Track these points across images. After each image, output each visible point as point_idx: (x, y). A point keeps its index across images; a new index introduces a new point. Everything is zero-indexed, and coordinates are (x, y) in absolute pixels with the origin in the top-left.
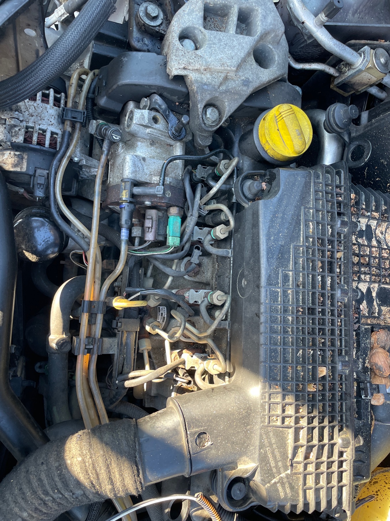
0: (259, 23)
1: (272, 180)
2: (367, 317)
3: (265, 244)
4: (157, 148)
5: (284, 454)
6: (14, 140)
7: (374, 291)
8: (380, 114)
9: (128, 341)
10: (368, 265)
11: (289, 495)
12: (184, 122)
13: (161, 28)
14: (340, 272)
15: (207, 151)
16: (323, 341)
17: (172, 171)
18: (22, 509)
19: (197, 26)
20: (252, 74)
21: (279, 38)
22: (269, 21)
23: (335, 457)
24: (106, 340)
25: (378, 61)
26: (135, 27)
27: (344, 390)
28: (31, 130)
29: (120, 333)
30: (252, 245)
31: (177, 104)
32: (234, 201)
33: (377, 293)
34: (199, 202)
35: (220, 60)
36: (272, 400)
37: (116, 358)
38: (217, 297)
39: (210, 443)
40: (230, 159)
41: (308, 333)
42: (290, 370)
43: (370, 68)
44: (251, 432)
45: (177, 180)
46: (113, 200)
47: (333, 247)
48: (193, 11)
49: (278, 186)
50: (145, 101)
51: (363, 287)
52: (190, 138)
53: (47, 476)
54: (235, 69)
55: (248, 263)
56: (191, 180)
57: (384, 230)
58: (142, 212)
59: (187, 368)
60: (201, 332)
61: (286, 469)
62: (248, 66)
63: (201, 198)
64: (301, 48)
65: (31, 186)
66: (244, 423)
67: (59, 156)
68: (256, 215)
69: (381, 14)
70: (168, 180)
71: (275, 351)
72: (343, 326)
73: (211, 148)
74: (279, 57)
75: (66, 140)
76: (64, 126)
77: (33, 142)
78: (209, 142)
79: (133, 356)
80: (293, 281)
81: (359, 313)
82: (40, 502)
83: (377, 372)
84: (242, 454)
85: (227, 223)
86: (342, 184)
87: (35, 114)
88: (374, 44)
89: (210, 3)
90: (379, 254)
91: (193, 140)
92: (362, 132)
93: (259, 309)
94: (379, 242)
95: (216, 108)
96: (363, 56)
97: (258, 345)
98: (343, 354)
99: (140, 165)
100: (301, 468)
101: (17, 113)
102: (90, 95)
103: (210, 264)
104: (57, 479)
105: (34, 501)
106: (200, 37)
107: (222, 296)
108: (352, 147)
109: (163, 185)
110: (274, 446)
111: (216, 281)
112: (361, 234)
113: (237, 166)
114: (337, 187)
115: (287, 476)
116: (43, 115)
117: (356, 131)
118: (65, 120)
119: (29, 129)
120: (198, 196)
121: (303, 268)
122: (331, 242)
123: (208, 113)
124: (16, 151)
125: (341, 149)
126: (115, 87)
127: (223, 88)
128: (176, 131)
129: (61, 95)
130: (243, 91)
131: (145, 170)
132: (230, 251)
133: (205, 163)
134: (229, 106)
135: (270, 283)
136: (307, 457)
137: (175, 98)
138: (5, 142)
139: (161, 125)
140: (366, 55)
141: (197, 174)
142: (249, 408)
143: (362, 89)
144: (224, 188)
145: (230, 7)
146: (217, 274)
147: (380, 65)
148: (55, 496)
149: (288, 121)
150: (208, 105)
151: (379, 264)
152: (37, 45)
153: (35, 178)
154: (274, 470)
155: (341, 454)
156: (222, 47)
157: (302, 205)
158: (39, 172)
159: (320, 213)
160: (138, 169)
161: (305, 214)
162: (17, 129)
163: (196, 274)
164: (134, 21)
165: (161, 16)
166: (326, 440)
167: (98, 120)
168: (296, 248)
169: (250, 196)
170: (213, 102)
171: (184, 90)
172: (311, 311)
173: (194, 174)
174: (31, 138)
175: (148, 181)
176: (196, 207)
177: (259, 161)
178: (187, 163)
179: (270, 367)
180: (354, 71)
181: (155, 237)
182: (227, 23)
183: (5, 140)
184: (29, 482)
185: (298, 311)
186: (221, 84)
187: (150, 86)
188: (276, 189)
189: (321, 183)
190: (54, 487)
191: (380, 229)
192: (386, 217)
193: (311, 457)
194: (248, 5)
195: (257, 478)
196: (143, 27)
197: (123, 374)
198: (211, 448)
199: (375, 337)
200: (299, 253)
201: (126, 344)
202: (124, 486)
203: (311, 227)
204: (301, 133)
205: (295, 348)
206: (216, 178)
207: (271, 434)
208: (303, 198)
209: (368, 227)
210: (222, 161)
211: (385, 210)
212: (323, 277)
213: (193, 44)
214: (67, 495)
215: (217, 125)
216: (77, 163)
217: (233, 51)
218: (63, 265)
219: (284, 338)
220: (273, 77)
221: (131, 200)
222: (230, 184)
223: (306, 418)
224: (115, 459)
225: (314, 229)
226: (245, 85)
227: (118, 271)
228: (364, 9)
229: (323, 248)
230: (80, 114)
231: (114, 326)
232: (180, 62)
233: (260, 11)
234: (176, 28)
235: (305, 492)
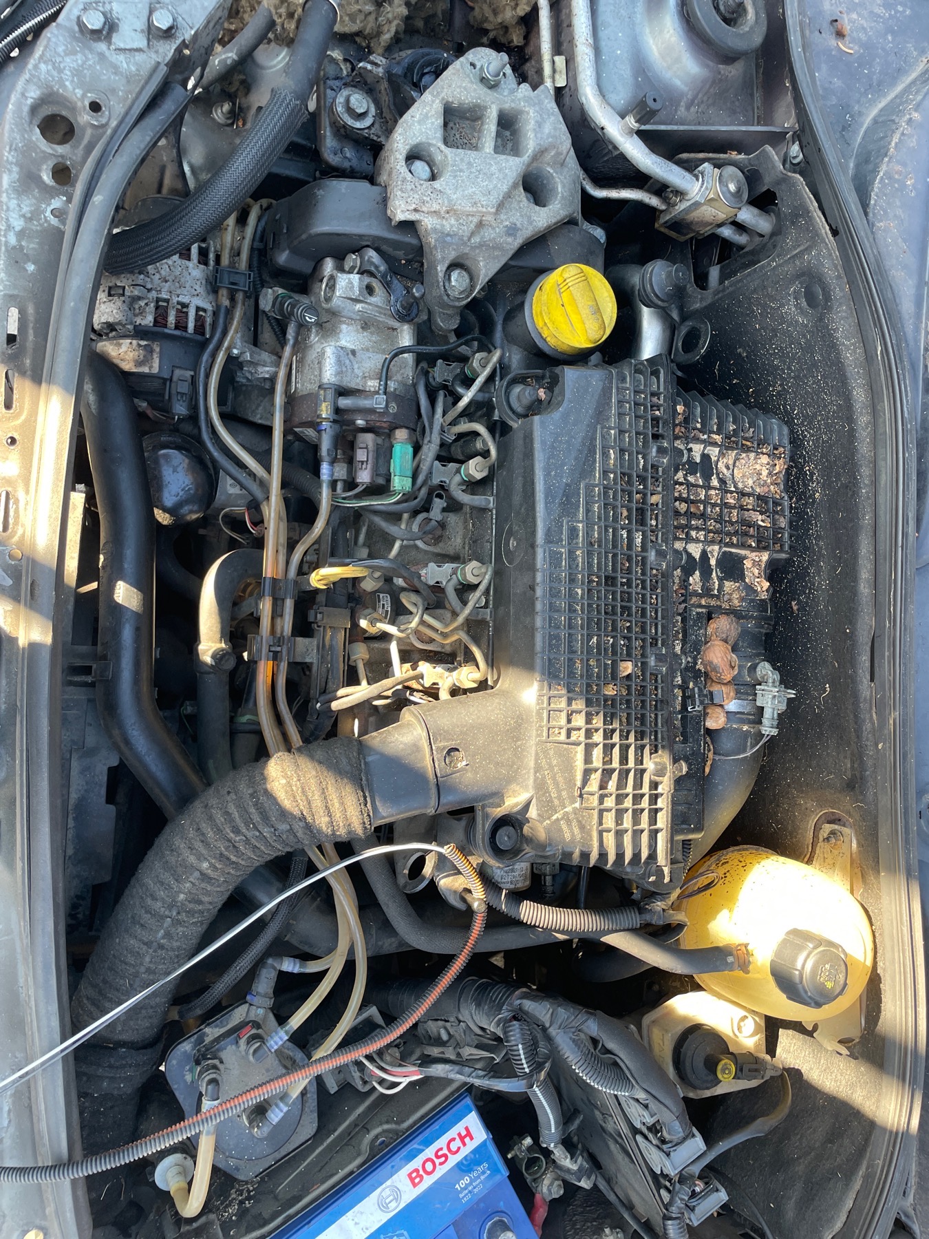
0: (531, 135)
1: (553, 384)
2: (701, 596)
3: (542, 482)
4: (372, 333)
5: (570, 780)
6: (138, 321)
7: (713, 556)
8: (738, 272)
9: (334, 643)
10: (703, 516)
11: (578, 837)
12: (417, 295)
13: (372, 132)
14: (657, 525)
15: (453, 338)
16: (628, 624)
17: (398, 372)
18: (200, 857)
19: (434, 142)
20: (521, 216)
21: (563, 157)
22: (547, 131)
23: (646, 789)
24: (300, 640)
25: (724, 189)
26: (328, 129)
27: (660, 696)
28: (165, 304)
29: (322, 629)
30: (524, 486)
31: (403, 262)
32: (496, 418)
33: (717, 560)
34: (441, 420)
35: (471, 196)
36: (552, 705)
37: (315, 669)
38: (473, 571)
39: (464, 763)
40: (490, 351)
41: (606, 613)
42: (578, 665)
43: (712, 200)
44: (523, 750)
45: (405, 385)
46: (305, 417)
47: (645, 487)
48: (426, 117)
49: (562, 393)
50: (352, 259)
51: (695, 550)
52: (424, 317)
53: (238, 806)
54: (493, 210)
55: (518, 513)
56: (427, 385)
57: (731, 462)
58: (350, 438)
59: (427, 685)
60: (447, 625)
61: (574, 802)
62: (515, 205)
63: (444, 414)
64: (605, 161)
65: (167, 397)
66: (513, 737)
67: (211, 347)
68: (528, 439)
69: (737, 103)
70: (392, 385)
71: (557, 637)
72: (659, 605)
73: (459, 333)
74: (564, 186)
75: (221, 320)
76: (217, 297)
77: (169, 325)
78: (454, 324)
79: (341, 667)
80: (583, 536)
81: (686, 588)
82: (227, 844)
83: (713, 675)
84: (510, 780)
85: (485, 454)
86: (662, 390)
87: (170, 279)
88: (719, 159)
89: (452, 103)
90: (721, 499)
91: (429, 319)
92: (709, 301)
93: (534, 577)
94: (722, 481)
95: (465, 270)
96: (701, 180)
97: (532, 631)
98: (660, 645)
99: (347, 362)
100: (594, 801)
101: (142, 276)
102: (257, 244)
103: (461, 524)
104: (252, 810)
105: (219, 844)
106: (438, 158)
107: (480, 568)
108: (683, 331)
109: (385, 393)
110: (556, 769)
111: (470, 549)
112: (692, 468)
113: (500, 361)
114: (653, 394)
115: (575, 811)
116: (183, 280)
117: (702, 300)
118: (219, 287)
119: (160, 303)
120: (439, 410)
121: (599, 518)
122: (642, 479)
123: (452, 279)
124: (142, 339)
125: (668, 333)
126: (304, 237)
127: (476, 240)
128: (404, 308)
129: (209, 244)
130: (507, 244)
131: (356, 370)
132: (491, 499)
133: (448, 357)
134: (485, 266)
135: (549, 540)
136: (603, 786)
137: (400, 254)
138: (124, 326)
139: (379, 298)
140: (706, 178)
141: (436, 375)
142: (520, 717)
143: (706, 231)
144: (480, 397)
145: (486, 108)
146: (471, 538)
147: (728, 195)
148: (249, 834)
149: (577, 291)
150: (454, 266)
151: (721, 515)
152: (165, 158)
153: (173, 385)
154: (556, 802)
155: (655, 785)
156: (472, 175)
157: (598, 423)
158: (178, 373)
159: (627, 435)
160: (344, 369)
161: (603, 436)
162: (142, 303)
163: (438, 540)
164: (327, 120)
165: (373, 110)
166: (631, 764)
167: (275, 289)
168: (589, 488)
169: (520, 410)
170: (461, 261)
171: (414, 241)
172: (610, 580)
173: (431, 375)
174: (165, 317)
175: (361, 388)
176: (436, 428)
177: (535, 355)
178: (419, 358)
179: (550, 660)
180: (688, 204)
181: (372, 478)
182: (480, 131)
183: (124, 322)
184: (211, 818)
185: (590, 582)
186: (473, 234)
187: (361, 236)
188: (560, 399)
189: (628, 389)
190: (248, 821)
191: (725, 461)
192: (734, 442)
193: (609, 787)
194: (513, 105)
195: (533, 813)
196: (342, 131)
197: (328, 693)
198: (466, 770)
199: (713, 626)
200: (594, 496)
201: (331, 647)
202: (346, 818)
203: (613, 456)
204: (597, 311)
205: (585, 632)
206: (468, 382)
207: (552, 752)
208: (600, 412)
209: (706, 457)
210: (477, 355)
211: (734, 430)
212: (629, 532)
213: (427, 168)
214: (266, 832)
215: (467, 297)
216: (237, 358)
217: (490, 181)
218: (203, 536)
219: (570, 619)
220: (554, 220)
221: (336, 417)
222: (489, 392)
223: (601, 731)
224: (333, 781)
225: (616, 459)
226: (510, 235)
227: (317, 530)
228: (705, 99)
229: (629, 488)
230: (243, 277)
231: (311, 619)
232: (409, 200)
233: (531, 114)
234: (400, 146)
235: (601, 833)
